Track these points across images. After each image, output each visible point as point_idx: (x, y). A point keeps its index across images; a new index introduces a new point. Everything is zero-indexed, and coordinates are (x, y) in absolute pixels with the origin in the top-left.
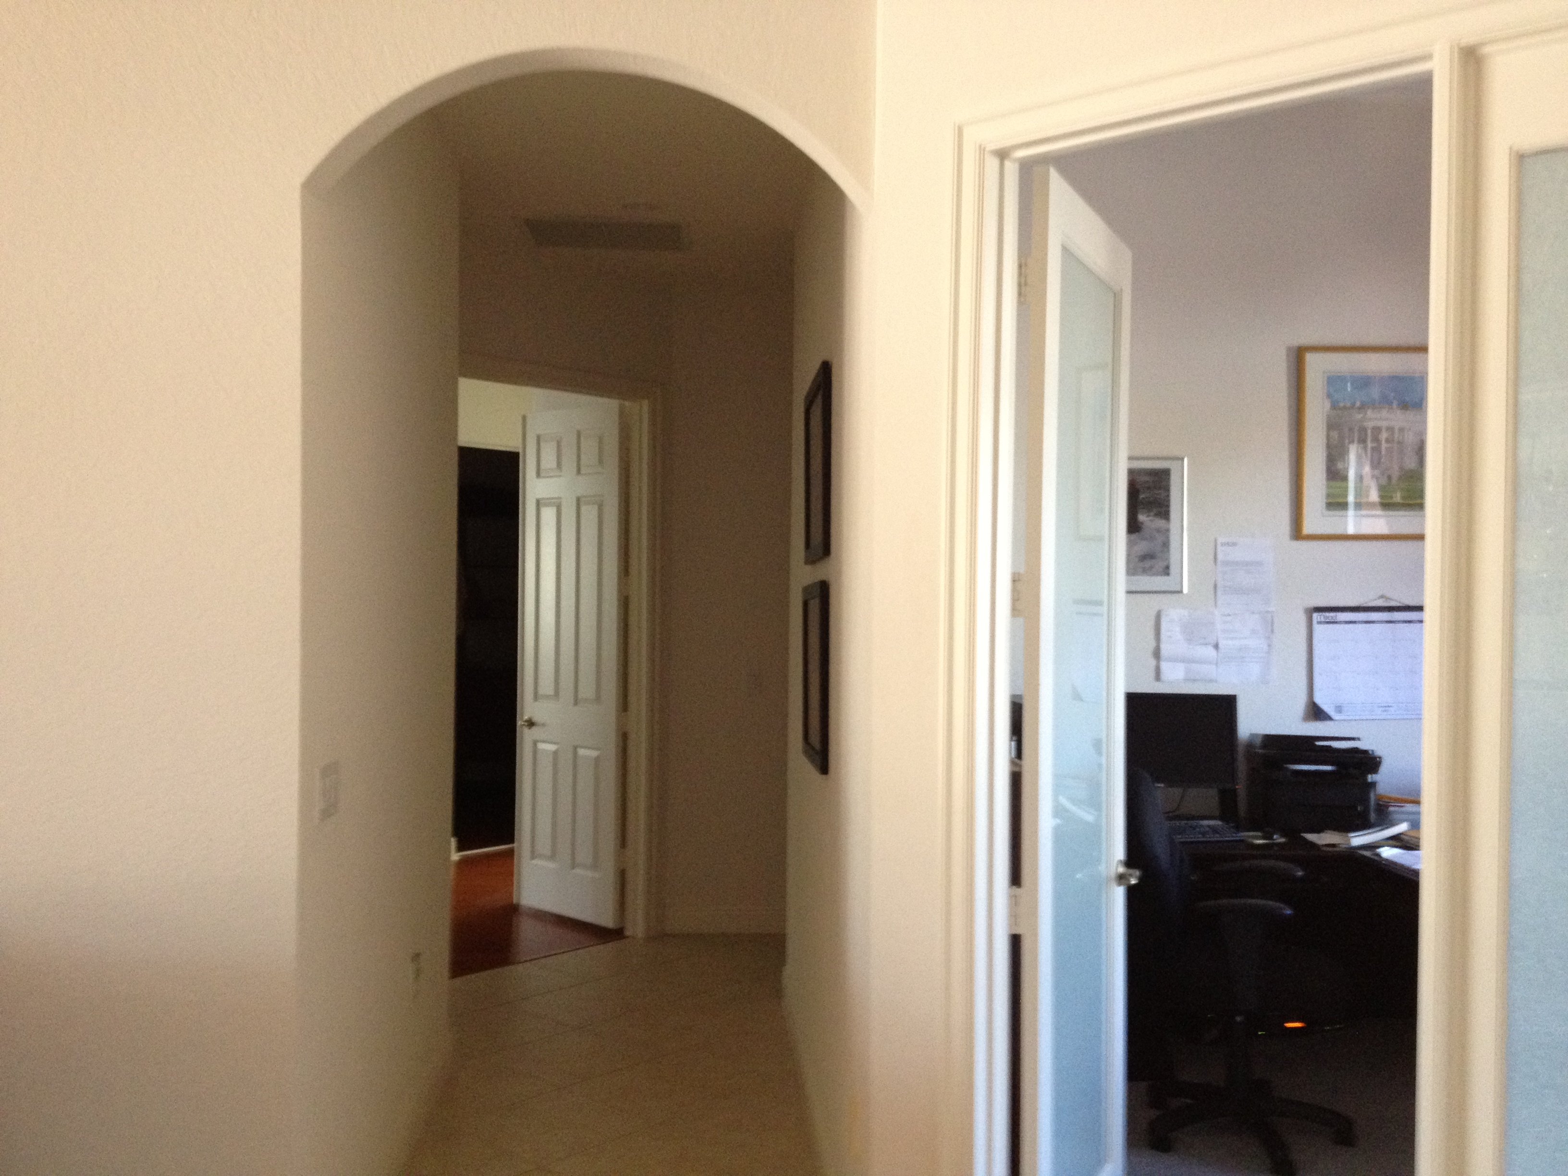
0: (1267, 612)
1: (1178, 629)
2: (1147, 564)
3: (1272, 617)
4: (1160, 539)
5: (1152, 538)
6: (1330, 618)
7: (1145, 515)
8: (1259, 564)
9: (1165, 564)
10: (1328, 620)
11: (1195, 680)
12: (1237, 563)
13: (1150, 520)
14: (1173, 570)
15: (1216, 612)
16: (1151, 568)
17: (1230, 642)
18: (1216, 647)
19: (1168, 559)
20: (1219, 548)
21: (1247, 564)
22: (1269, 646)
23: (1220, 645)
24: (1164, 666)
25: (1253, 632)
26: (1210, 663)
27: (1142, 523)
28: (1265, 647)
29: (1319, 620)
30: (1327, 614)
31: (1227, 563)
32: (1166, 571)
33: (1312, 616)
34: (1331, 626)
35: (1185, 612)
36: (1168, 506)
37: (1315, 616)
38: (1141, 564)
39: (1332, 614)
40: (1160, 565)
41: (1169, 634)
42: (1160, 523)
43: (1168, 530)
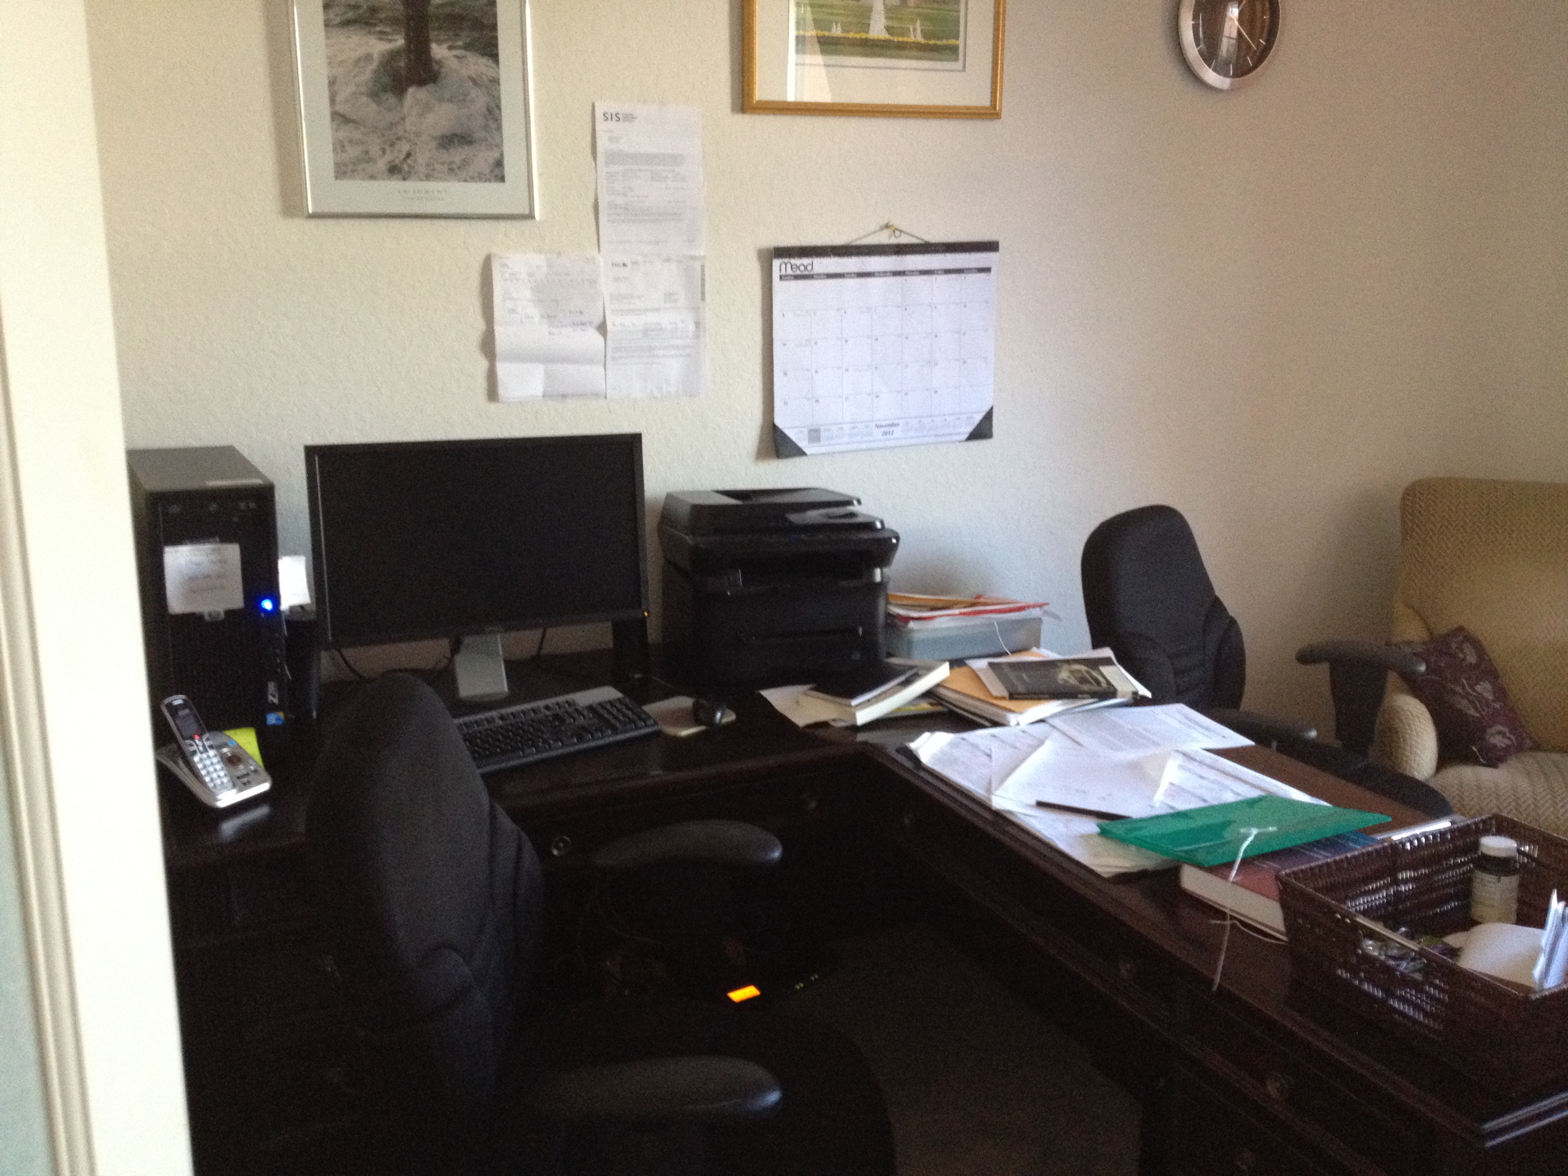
0: (693, 258)
1: (527, 293)
2: (457, 155)
3: (703, 267)
4: (480, 100)
5: (461, 99)
6: (802, 268)
7: (445, 46)
8: (676, 159)
9: (497, 155)
10: (798, 272)
11: (564, 396)
12: (635, 158)
13: (456, 57)
14: (510, 168)
15: (601, 260)
16: (465, 163)
17: (628, 320)
18: (602, 328)
19: (500, 145)
20: (600, 126)
21: (651, 159)
22: (697, 324)
23: (609, 327)
24: (502, 369)
25: (670, 297)
26: (591, 361)
27: (439, 63)
28: (692, 327)
29: (783, 272)
30: (796, 261)
31: (613, 157)
32: (497, 171)
33: (771, 265)
34: (802, 283)
35: (538, 260)
36: (494, 27)
37: (776, 263)
38: (444, 156)
39: (806, 261)
40: (483, 158)
41: (509, 304)
42: (477, 64)
43: (496, 81)
